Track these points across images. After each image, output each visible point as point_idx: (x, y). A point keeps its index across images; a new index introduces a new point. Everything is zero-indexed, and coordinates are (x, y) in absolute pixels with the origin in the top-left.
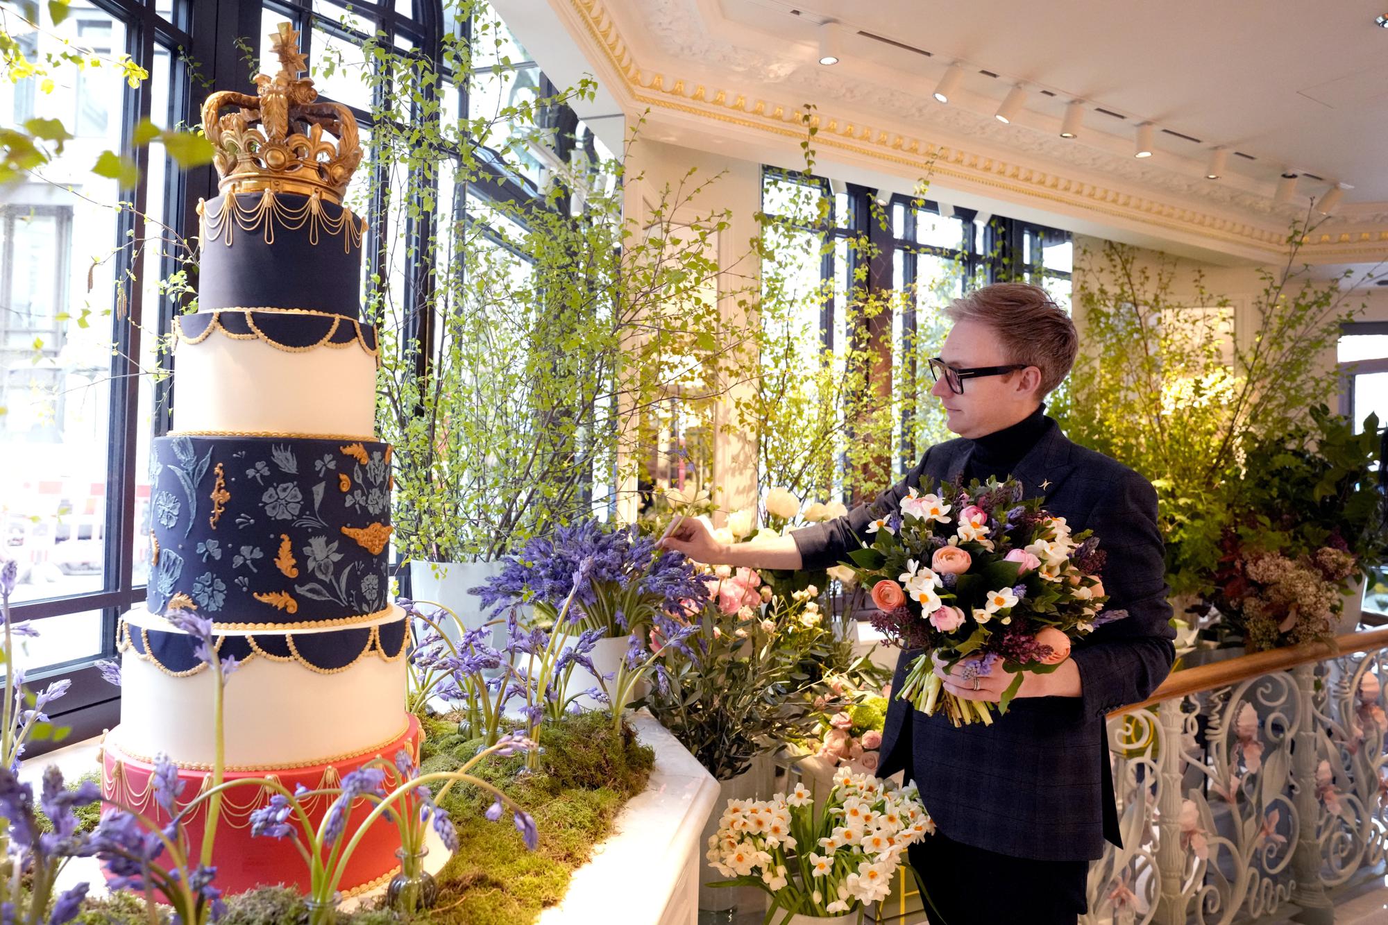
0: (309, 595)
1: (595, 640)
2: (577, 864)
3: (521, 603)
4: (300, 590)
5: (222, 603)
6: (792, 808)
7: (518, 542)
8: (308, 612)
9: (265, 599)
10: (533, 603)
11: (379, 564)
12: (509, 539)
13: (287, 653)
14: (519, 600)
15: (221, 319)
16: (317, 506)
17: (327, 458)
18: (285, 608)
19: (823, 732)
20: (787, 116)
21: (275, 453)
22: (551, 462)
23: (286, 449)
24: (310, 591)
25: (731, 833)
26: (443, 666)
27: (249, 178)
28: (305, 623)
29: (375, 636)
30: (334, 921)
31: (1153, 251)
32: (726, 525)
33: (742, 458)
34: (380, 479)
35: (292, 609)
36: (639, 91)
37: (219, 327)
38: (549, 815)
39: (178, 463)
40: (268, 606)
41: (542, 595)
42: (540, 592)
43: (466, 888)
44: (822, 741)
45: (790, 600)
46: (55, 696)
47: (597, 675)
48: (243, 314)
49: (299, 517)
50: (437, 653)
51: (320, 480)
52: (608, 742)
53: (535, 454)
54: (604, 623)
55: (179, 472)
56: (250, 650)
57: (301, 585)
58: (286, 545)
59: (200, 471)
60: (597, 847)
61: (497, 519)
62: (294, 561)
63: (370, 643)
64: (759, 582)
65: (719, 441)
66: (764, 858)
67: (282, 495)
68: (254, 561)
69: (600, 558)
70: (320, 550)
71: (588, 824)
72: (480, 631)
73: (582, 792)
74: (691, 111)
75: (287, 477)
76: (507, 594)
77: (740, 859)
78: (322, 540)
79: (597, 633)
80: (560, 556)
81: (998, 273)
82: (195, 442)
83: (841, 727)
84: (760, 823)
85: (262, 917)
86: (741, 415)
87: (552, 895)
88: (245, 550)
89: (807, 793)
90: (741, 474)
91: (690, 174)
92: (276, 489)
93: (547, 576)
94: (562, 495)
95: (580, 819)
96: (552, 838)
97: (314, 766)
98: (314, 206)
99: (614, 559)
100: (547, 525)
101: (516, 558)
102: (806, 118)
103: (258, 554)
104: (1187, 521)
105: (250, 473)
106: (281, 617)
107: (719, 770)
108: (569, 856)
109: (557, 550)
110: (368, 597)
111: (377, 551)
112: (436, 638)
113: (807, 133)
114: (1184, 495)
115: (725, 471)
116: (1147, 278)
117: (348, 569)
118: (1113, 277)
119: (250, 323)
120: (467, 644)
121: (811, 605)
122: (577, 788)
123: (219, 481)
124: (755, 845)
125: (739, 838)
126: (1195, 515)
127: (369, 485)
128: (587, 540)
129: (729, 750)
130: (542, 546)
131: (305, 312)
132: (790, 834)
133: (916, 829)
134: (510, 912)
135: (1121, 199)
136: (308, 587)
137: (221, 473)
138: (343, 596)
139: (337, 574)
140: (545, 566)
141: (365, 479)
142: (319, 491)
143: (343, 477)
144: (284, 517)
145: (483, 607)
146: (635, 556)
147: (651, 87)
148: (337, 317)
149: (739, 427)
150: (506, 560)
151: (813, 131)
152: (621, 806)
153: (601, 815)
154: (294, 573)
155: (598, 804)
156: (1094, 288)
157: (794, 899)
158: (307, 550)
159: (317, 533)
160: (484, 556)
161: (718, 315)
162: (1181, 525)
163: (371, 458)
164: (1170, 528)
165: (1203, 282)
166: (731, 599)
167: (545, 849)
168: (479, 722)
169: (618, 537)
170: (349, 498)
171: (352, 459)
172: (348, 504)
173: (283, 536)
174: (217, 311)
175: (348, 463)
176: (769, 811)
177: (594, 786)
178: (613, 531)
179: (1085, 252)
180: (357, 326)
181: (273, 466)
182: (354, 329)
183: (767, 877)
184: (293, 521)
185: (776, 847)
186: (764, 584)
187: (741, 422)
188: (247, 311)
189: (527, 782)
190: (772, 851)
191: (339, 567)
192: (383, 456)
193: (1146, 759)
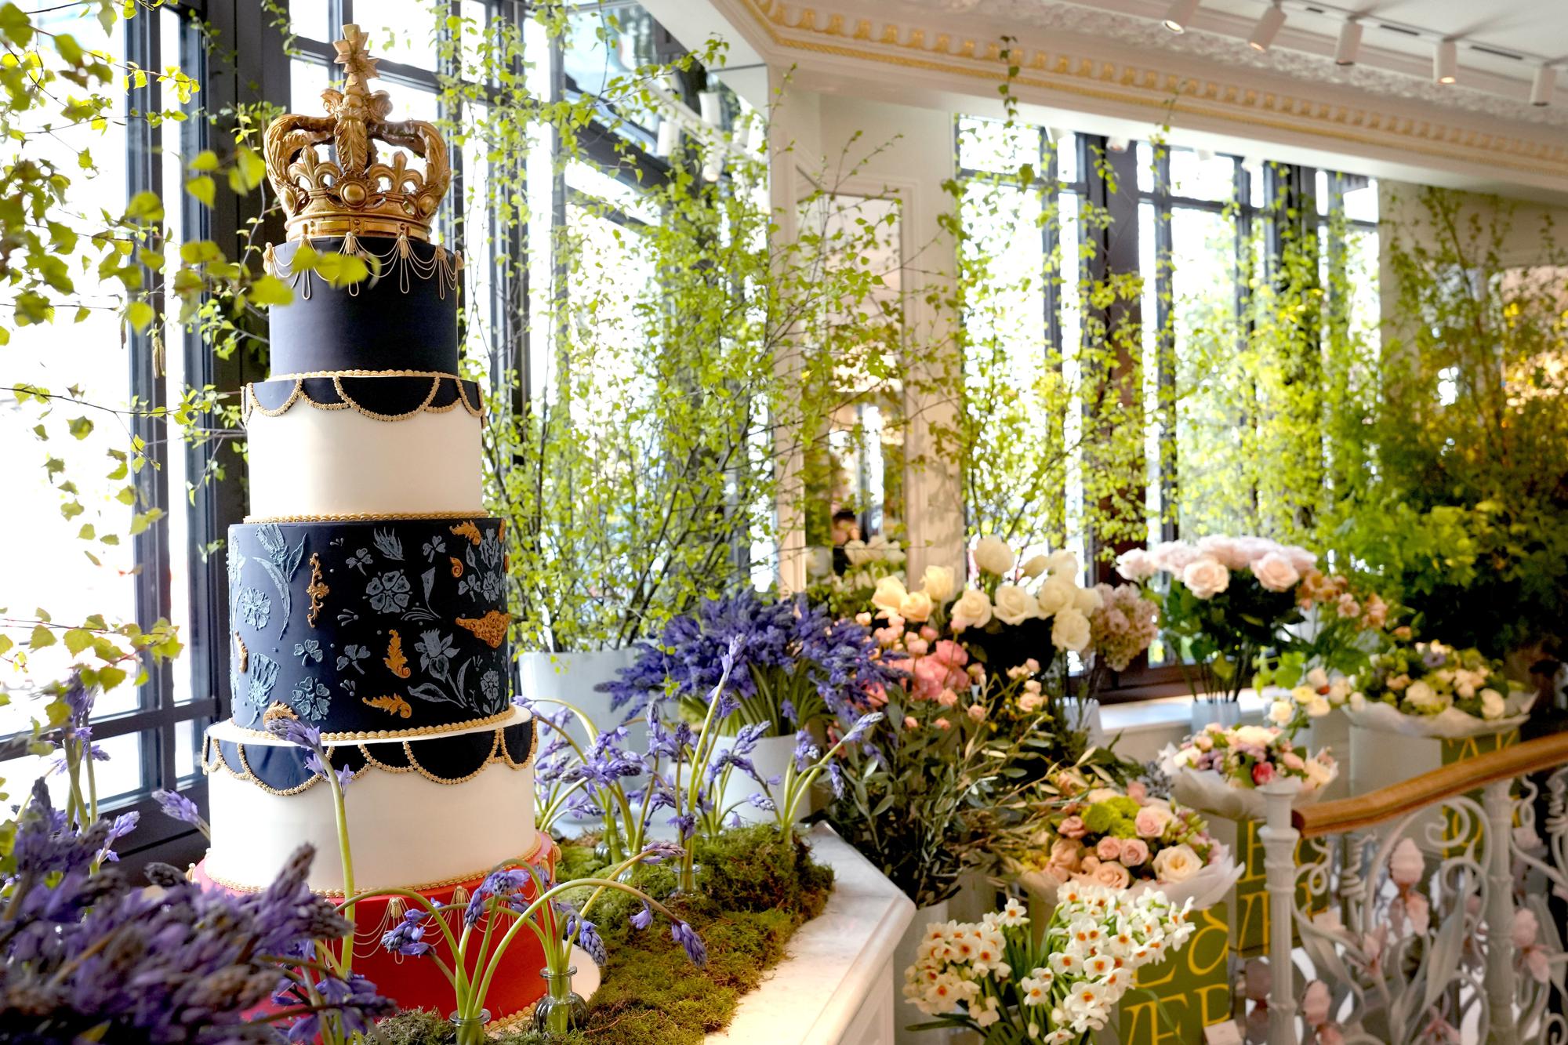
0: (424, 697)
1: (756, 738)
2: (743, 990)
3: (664, 698)
4: (413, 692)
5: (326, 711)
6: (1005, 929)
7: (656, 622)
8: (424, 715)
9: (375, 704)
10: (678, 698)
11: (499, 659)
12: (644, 620)
13: (404, 763)
14: (660, 696)
15: (306, 387)
16: (427, 595)
17: (436, 540)
18: (399, 712)
19: (1050, 842)
20: (980, 50)
21: (377, 538)
22: (693, 519)
23: (389, 533)
24: (425, 692)
25: (931, 962)
26: (573, 778)
27: (324, 217)
28: (421, 729)
29: (500, 740)
30: (483, 1041)
31: (1482, 195)
32: (923, 585)
33: (941, 498)
34: (494, 561)
35: (406, 712)
36: (783, 33)
37: (303, 396)
38: (709, 939)
39: (265, 555)
40: (380, 711)
41: (689, 687)
42: (685, 683)
43: (619, 1011)
44: (1049, 854)
45: (1007, 680)
46: (124, 831)
47: (759, 780)
48: (330, 380)
49: (408, 609)
50: (563, 764)
51: (429, 567)
52: (775, 858)
53: (671, 511)
54: (768, 716)
55: (267, 565)
56: (363, 761)
57: (414, 687)
58: (396, 642)
59: (293, 562)
60: (767, 974)
61: (628, 595)
62: (405, 660)
63: (495, 747)
64: (965, 659)
65: (911, 478)
66: (971, 988)
67: (388, 585)
68: (360, 661)
69: (756, 638)
70: (434, 646)
71: (754, 948)
72: (615, 732)
73: (747, 914)
74: (852, 53)
75: (393, 565)
76: (645, 689)
77: (942, 991)
78: (435, 633)
79: (757, 730)
80: (708, 638)
81: (1283, 230)
82: (283, 529)
83: (1071, 834)
84: (965, 949)
85: (407, 1037)
86: (938, 443)
87: (715, 1018)
88: (350, 649)
89: (1023, 910)
90: (942, 519)
91: (853, 139)
92: (380, 579)
93: (694, 664)
94: (709, 561)
95: (746, 942)
96: (713, 963)
97: (441, 888)
98: (404, 249)
99: (776, 638)
100: (691, 600)
101: (653, 643)
102: (1004, 54)
103: (365, 654)
104: (1523, 554)
105: (351, 562)
106: (394, 723)
107: (920, 894)
108: (734, 981)
109: (704, 630)
110: (489, 697)
111: (496, 643)
112: (562, 745)
113: (1006, 72)
114: (1521, 521)
115: (920, 517)
116: (1479, 229)
117: (465, 665)
118: (1434, 230)
119: (339, 390)
120: (601, 750)
121: (1031, 684)
122: (741, 911)
123: (315, 572)
124: (959, 974)
125: (941, 968)
126: (1534, 547)
127: (483, 568)
128: (743, 616)
129: (930, 869)
130: (686, 626)
131: (399, 374)
132: (1002, 960)
133: (1152, 945)
134: (669, 1034)
135: (1432, 132)
136: (422, 688)
137: (317, 564)
138: (461, 696)
139: (454, 672)
140: (690, 651)
141: (479, 561)
142: (429, 578)
143: (454, 561)
144: (391, 610)
145: (614, 707)
146: (804, 633)
147: (799, 26)
148: (437, 376)
149: (936, 458)
150: (640, 646)
151: (1014, 72)
152: (794, 930)
153: (769, 937)
154: (406, 673)
155: (765, 926)
156: (1407, 246)
157: (1010, 1036)
158: (418, 646)
159: (429, 626)
160: (613, 643)
161: (901, 315)
162: (1516, 560)
163: (484, 537)
164: (1501, 563)
165: (1553, 232)
166: (930, 682)
167: (705, 975)
168: (620, 845)
169: (780, 610)
170: (462, 584)
171: (463, 541)
172: (461, 592)
173: (391, 632)
174: (300, 377)
175: (458, 545)
176: (978, 935)
177: (759, 907)
178: (775, 602)
179: (1394, 198)
180: (460, 385)
181: (376, 554)
182: (457, 388)
183: (974, 1011)
184: (401, 614)
185: (984, 975)
186: (972, 660)
187: (939, 450)
188: (335, 375)
189: (681, 905)
190: (979, 980)
191: (455, 663)
192: (497, 533)
193: (1468, 858)
